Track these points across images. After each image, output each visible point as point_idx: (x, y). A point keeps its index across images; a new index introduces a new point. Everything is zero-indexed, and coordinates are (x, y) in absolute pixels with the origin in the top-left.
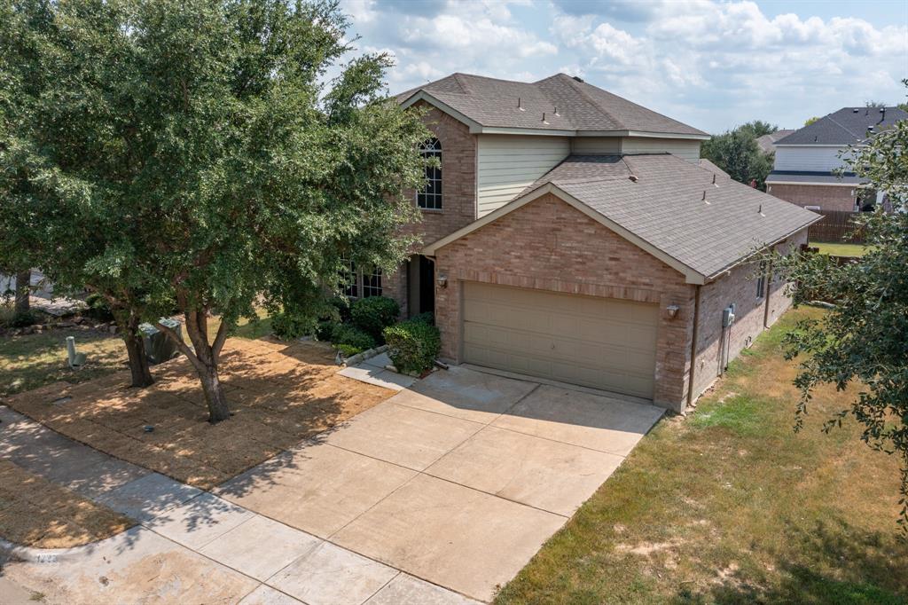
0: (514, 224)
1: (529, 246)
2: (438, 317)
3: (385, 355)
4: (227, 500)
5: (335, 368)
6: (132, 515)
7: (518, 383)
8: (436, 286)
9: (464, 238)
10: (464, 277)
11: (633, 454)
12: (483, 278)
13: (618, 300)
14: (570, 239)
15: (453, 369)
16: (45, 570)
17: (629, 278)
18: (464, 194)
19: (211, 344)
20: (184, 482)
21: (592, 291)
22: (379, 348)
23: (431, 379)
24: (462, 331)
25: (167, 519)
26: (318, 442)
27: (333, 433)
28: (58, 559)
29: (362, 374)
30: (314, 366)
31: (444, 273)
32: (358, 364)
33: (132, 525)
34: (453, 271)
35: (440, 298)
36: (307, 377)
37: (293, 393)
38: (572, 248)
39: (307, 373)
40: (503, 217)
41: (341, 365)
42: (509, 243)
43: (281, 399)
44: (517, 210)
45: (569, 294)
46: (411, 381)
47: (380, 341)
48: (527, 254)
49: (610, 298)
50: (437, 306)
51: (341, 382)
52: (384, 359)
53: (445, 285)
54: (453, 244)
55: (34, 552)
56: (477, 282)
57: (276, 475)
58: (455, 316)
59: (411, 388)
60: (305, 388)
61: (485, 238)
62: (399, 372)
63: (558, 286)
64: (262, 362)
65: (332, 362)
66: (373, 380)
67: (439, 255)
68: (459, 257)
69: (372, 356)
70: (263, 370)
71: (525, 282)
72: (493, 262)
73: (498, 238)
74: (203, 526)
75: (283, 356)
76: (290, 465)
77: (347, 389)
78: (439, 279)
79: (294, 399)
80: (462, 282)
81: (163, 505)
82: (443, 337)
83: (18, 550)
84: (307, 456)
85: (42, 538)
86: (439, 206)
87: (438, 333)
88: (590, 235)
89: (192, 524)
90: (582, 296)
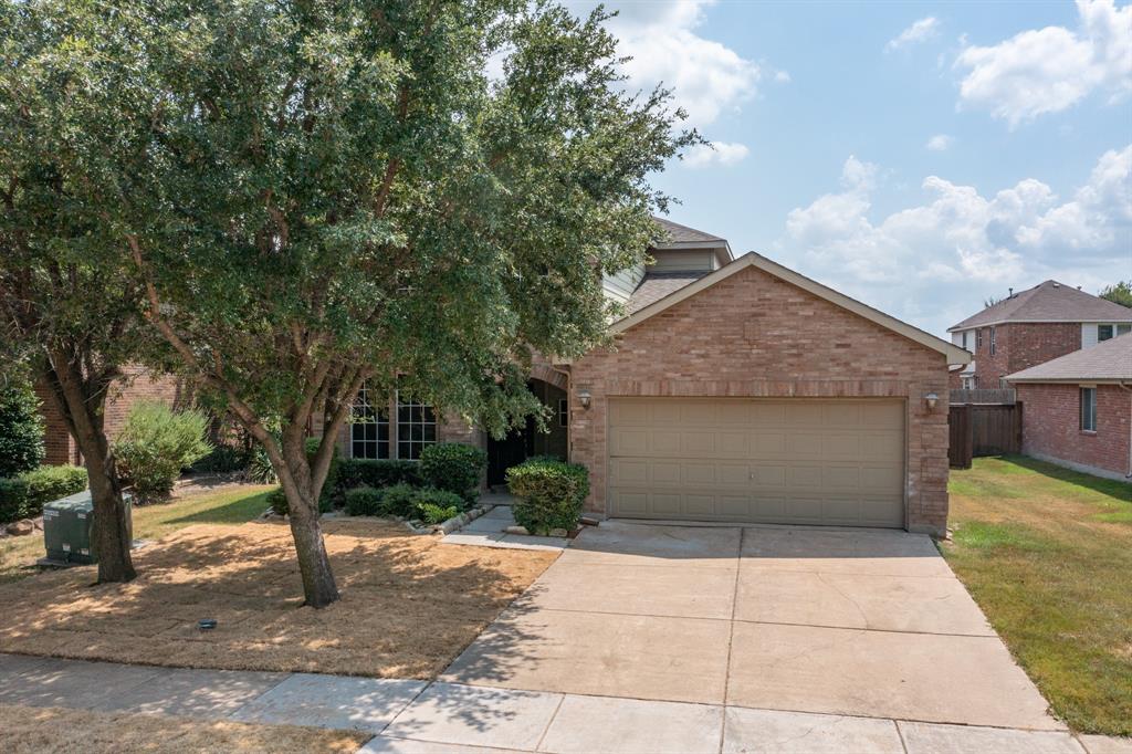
1: (719, 340)
10: (617, 392)
12: (648, 389)
13: (851, 399)
14: (778, 325)
17: (865, 368)
21: (814, 390)
24: (609, 469)
29: (479, 540)
31: (583, 388)
34: (599, 385)
35: (577, 426)
38: (782, 337)
40: (679, 305)
41: (434, 533)
42: (687, 338)
44: (700, 293)
45: (780, 398)
48: (715, 351)
49: (841, 397)
53: (586, 406)
56: (638, 397)
58: (603, 451)
61: (651, 334)
62: (532, 533)
63: (764, 390)
66: (505, 544)
67: (577, 365)
71: (713, 389)
72: (661, 366)
73: (671, 332)
78: (576, 399)
80: (615, 400)
88: (807, 317)
90: (800, 400)
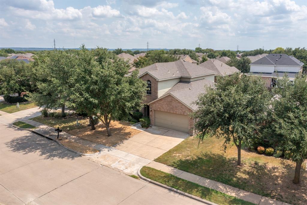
0: (164, 100)
1: (167, 104)
2: (150, 117)
3: (140, 124)
4: (113, 148)
5: (130, 127)
6: (99, 150)
7: (165, 130)
8: (150, 111)
9: (155, 102)
10: (155, 109)
11: (182, 142)
12: (158, 110)
13: (182, 115)
14: (174, 103)
15: (153, 127)
16: (89, 157)
17: (184, 111)
18: (156, 92)
19: (108, 122)
20: (106, 145)
21: (178, 113)
22: (139, 123)
23: (149, 129)
24: (155, 119)
25: (104, 150)
26: (127, 140)
27: (130, 138)
28: (90, 155)
29: (135, 128)
30: (126, 126)
31: (151, 108)
32: (134, 126)
33: (100, 151)
34: (153, 108)
35: (150, 113)
36: (124, 128)
37: (122, 131)
38: (174, 105)
39: (124, 127)
40: (162, 98)
41: (131, 126)
42: (163, 103)
43: (120, 132)
44: (164, 97)
45: (173, 113)
46: (145, 129)
47: (139, 121)
48: (166, 105)
49: (181, 114)
50: (150, 114)
51: (131, 129)
52: (139, 125)
53: (151, 111)
54: (153, 103)
55: (86, 154)
56: (157, 110)
57: (120, 145)
58: (153, 117)
59: (144, 131)
60: (124, 130)
61: (159, 102)
62: (142, 127)
63: (172, 112)
64: (115, 125)
65: (129, 125)
66: (137, 129)
67: (150, 105)
68: (154, 105)
69: (137, 124)
70: (116, 127)
71: (166, 111)
72: (160, 107)
73: (161, 102)
74: (110, 151)
75: (119, 124)
76: (123, 143)
77: (132, 131)
78: (150, 110)
79: (122, 132)
80: (155, 110)
81: (103, 148)
82: (151, 121)
83: (83, 154)
84: (125, 142)
85: (86, 152)
86: (151, 94)
87: (150, 120)
88: (177, 103)
89: (109, 151)
90: (176, 114)
